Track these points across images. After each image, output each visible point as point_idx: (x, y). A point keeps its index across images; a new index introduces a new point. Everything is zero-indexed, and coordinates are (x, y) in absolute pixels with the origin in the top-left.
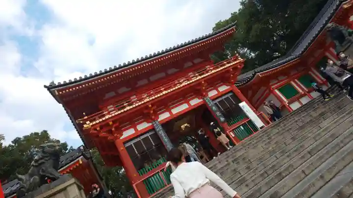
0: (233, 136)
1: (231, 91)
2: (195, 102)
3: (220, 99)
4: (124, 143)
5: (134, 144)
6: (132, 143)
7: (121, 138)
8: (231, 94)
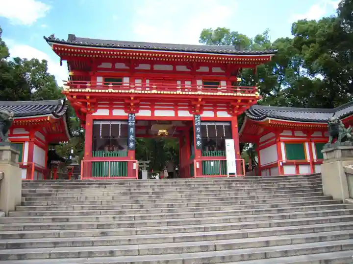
0: (198, 167)
1: (230, 122)
2: (184, 114)
3: (213, 124)
4: (95, 120)
5: (102, 125)
6: (101, 123)
7: (94, 114)
8: (228, 124)
